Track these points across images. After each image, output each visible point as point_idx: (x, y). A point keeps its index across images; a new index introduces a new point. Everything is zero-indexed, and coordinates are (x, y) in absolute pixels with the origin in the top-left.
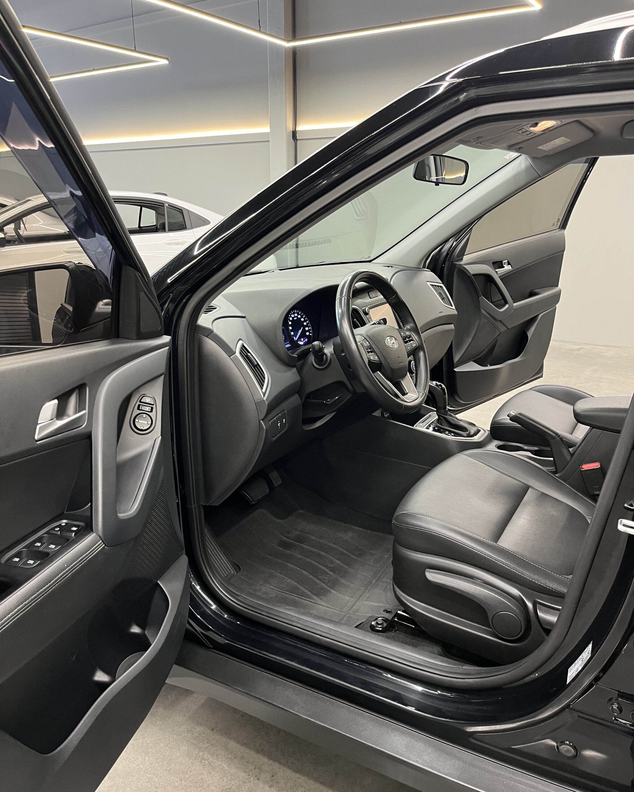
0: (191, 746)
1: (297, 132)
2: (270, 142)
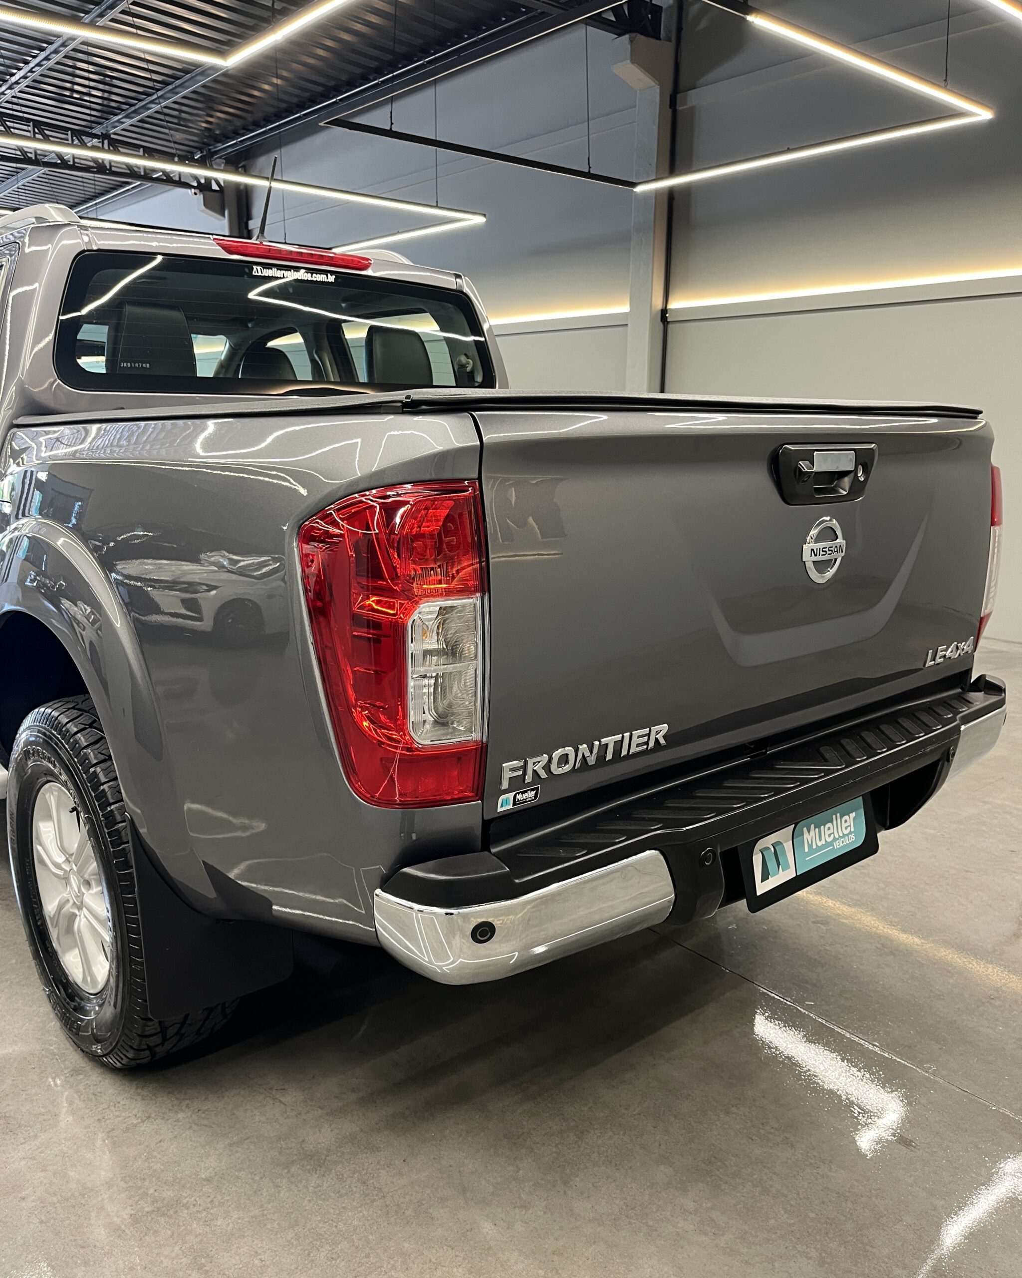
1: (668, 311)
2: (629, 325)
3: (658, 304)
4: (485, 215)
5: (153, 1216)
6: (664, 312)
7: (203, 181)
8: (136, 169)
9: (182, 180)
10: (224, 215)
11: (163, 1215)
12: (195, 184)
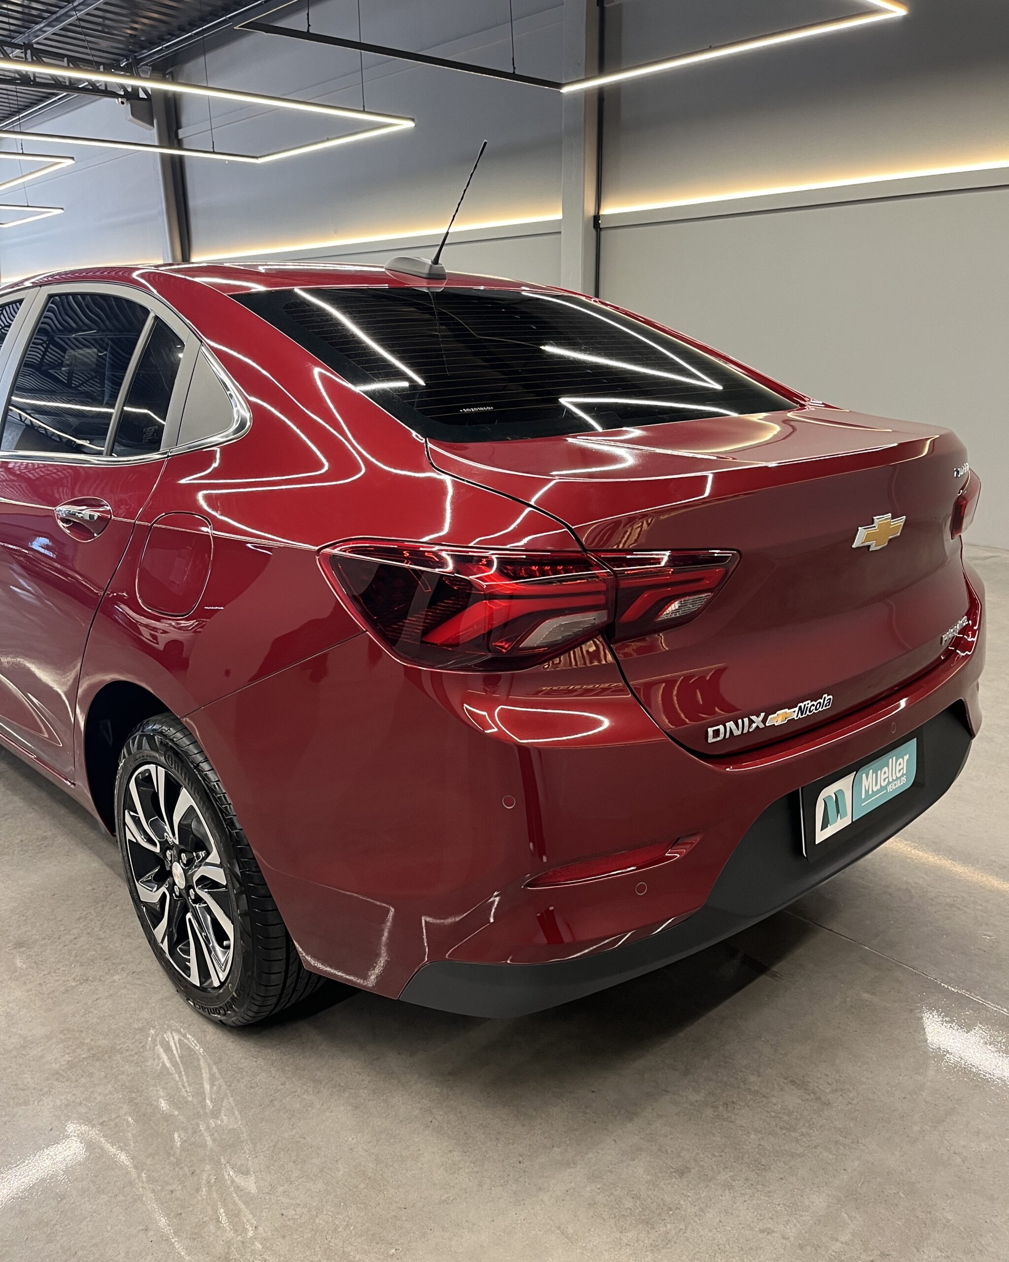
1: (601, 218)
2: (562, 233)
3: (590, 210)
4: (413, 120)
5: (89, 1061)
6: (597, 218)
7: (130, 90)
8: (61, 79)
9: (109, 89)
10: (153, 125)
11: (98, 1059)
12: (122, 93)
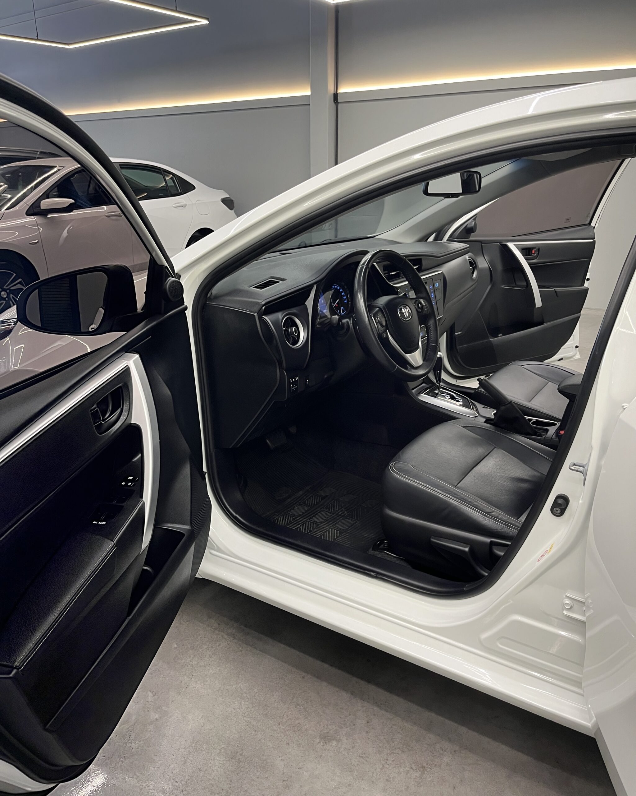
0: (284, 692)
1: (339, 95)
2: (311, 104)
3: (332, 90)
4: (207, 19)
6: (336, 96)
